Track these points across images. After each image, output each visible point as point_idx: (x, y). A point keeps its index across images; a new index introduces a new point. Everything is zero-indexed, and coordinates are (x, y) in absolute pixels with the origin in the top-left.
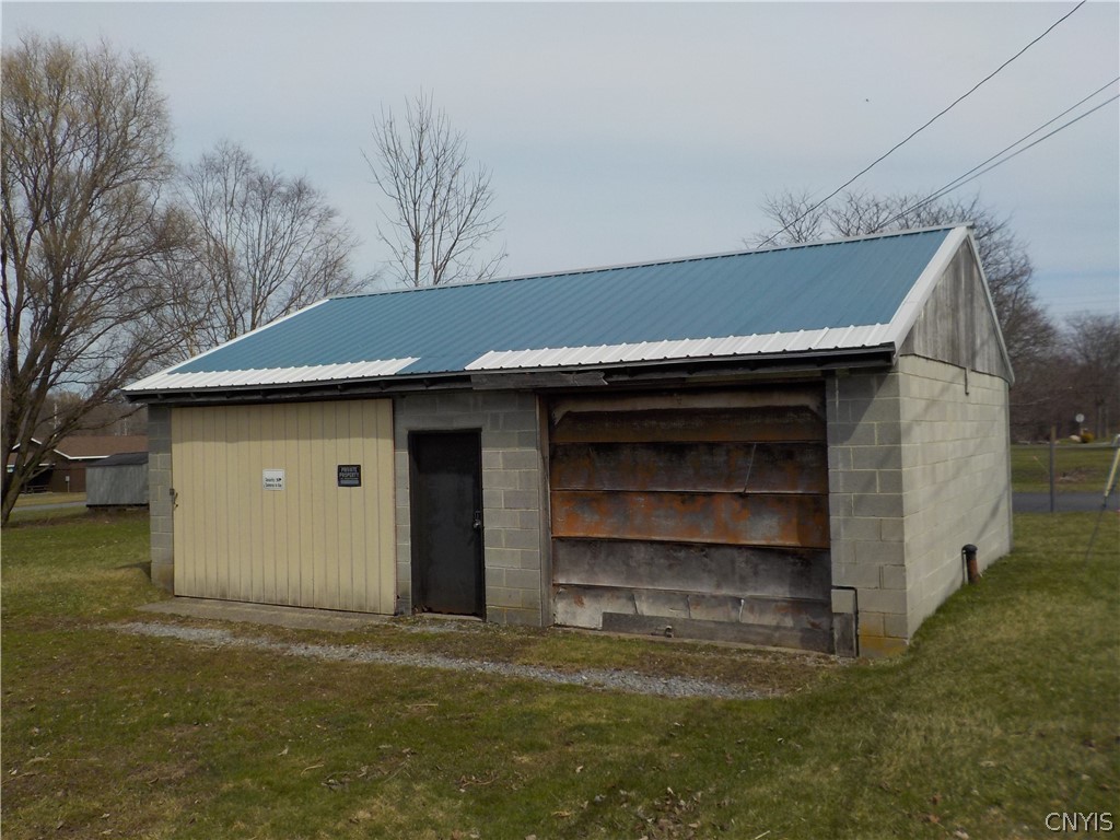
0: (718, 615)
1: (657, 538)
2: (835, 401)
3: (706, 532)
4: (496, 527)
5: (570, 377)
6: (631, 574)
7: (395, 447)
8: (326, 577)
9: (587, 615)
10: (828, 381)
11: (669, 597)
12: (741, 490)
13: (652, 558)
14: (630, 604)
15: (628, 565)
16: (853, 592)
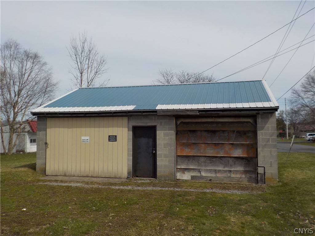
0: (225, 175)
1: (208, 155)
2: (259, 120)
3: (221, 153)
4: (160, 153)
5: (188, 112)
6: (199, 165)
7: (128, 130)
8: (103, 168)
9: (186, 176)
10: (258, 115)
11: (210, 171)
12: (232, 143)
13: (206, 161)
14: (199, 173)
15: (199, 163)
16: (264, 168)
